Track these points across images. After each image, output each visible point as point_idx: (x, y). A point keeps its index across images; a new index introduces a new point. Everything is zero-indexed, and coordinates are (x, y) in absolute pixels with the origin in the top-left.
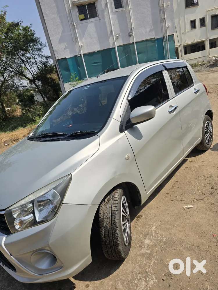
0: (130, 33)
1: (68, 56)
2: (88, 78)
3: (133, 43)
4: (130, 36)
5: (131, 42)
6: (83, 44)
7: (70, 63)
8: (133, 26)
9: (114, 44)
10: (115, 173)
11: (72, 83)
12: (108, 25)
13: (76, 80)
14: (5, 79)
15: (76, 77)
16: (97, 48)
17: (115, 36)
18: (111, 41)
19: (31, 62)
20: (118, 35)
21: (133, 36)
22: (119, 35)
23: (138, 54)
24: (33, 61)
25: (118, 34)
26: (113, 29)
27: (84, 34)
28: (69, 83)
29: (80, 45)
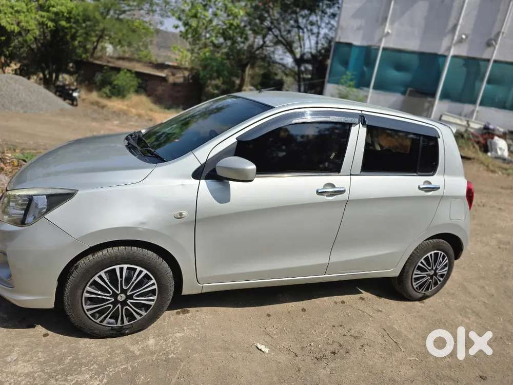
0: (491, 40)
1: (357, 42)
2: (371, 90)
3: (488, 60)
4: (489, 44)
5: (485, 56)
6: (392, 30)
7: (354, 55)
8: (505, 29)
9: (449, 49)
10: (143, 223)
11: (341, 88)
12: (454, 13)
13: (350, 86)
14: (264, 42)
15: (351, 80)
16: (413, 45)
17: (460, 36)
18: (445, 43)
19: (311, 30)
20: (464, 37)
21: (495, 48)
22: (467, 37)
23: (489, 82)
24: (315, 30)
25: (465, 34)
26: (461, 21)
27: (403, 13)
28: (336, 86)
29: (386, 30)
